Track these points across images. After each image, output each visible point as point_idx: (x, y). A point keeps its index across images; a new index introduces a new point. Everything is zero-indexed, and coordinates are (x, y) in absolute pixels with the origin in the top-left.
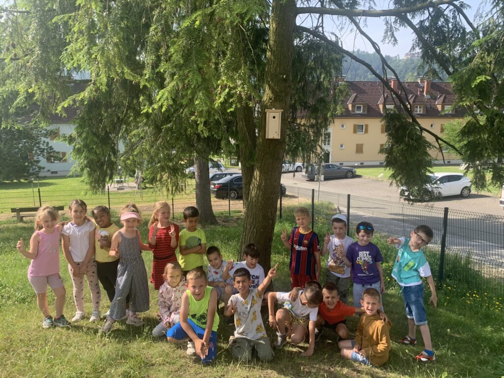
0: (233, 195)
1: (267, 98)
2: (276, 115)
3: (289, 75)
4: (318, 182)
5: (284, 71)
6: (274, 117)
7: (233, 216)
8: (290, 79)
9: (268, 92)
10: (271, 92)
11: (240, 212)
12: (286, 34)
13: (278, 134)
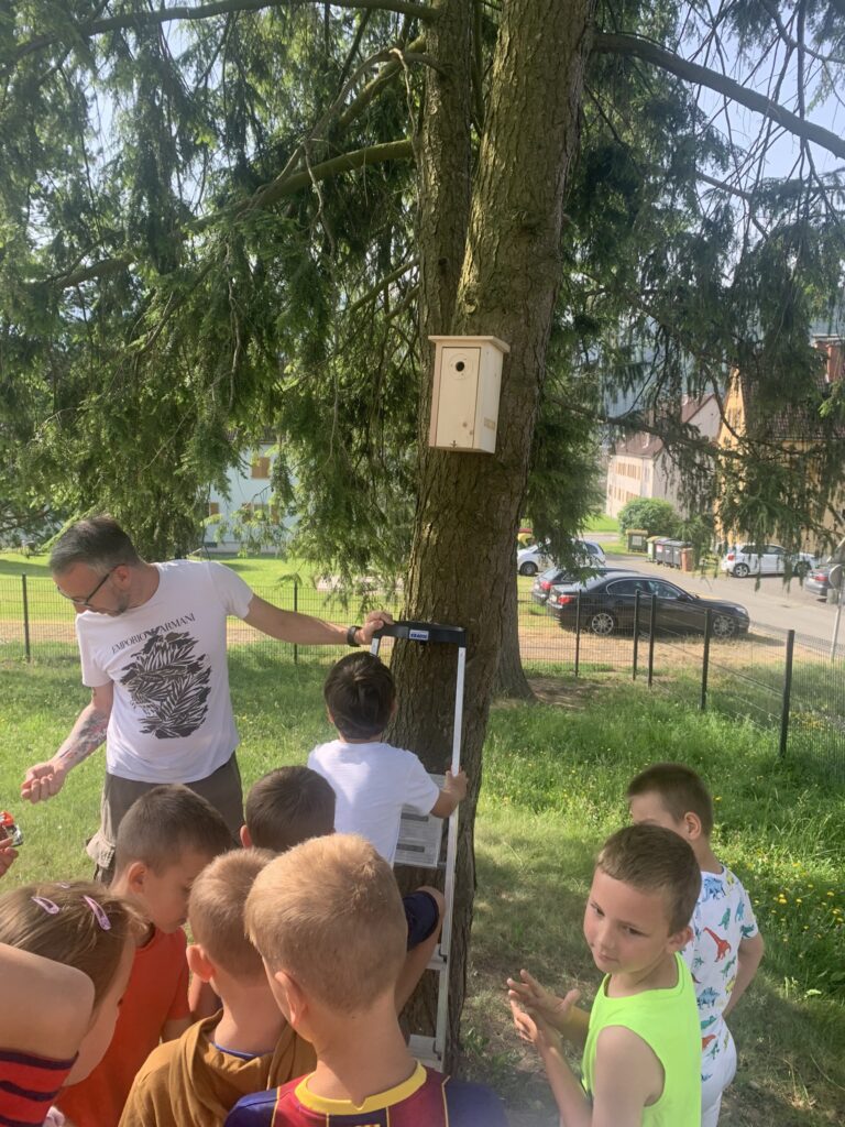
0: (602, 624)
1: (461, 298)
2: (468, 356)
3: (551, 213)
4: (835, 607)
5: (527, 198)
6: (460, 367)
7: (585, 680)
8: (554, 229)
9: (468, 276)
10: (475, 277)
11: (610, 669)
12: (546, 61)
13: (472, 433)
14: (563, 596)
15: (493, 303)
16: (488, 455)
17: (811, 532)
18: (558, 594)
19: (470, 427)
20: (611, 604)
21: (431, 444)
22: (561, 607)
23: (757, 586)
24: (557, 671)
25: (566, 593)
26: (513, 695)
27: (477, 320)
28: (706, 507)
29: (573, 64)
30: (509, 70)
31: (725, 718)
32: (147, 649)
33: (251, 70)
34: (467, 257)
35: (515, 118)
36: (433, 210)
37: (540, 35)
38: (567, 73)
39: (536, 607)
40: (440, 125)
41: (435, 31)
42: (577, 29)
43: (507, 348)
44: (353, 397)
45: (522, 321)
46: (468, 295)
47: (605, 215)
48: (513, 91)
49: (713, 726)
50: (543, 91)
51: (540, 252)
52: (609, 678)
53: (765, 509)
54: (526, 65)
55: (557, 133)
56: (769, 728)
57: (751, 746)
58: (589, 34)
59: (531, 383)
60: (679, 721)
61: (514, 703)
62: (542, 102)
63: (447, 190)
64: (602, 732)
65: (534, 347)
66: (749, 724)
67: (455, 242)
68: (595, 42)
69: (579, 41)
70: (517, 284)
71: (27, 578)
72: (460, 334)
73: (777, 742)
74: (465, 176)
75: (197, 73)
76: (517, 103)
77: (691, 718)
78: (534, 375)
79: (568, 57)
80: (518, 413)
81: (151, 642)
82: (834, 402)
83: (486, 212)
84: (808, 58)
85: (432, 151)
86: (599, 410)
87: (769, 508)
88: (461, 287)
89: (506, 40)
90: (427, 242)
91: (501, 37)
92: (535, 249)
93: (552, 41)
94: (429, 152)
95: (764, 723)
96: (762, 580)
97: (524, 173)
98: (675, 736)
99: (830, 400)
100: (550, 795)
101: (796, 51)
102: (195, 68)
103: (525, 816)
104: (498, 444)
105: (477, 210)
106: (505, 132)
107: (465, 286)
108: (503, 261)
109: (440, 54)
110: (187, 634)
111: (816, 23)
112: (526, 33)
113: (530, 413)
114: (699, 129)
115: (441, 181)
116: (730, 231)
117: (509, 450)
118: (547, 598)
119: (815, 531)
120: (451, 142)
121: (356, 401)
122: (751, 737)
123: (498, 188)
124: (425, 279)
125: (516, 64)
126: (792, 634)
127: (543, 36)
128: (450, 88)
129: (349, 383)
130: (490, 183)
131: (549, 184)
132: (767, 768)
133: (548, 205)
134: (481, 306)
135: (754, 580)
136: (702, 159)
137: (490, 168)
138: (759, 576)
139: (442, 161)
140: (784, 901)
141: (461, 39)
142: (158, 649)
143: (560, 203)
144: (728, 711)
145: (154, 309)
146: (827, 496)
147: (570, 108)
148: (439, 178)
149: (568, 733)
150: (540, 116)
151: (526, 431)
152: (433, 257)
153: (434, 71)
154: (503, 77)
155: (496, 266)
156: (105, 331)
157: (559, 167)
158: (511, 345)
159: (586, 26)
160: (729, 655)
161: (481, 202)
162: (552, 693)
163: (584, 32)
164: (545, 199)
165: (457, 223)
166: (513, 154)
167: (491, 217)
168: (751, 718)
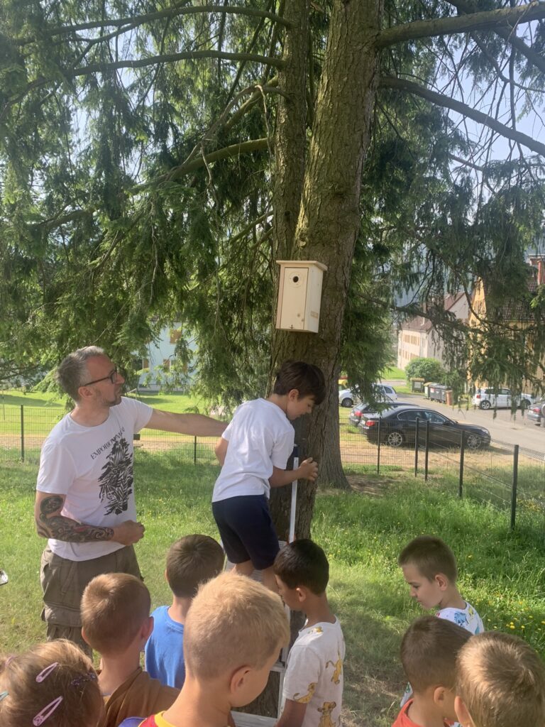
0: (395, 439)
1: (297, 237)
2: (301, 273)
3: (353, 185)
5: (338, 175)
6: (296, 279)
7: (383, 476)
8: (355, 195)
9: (302, 224)
10: (306, 224)
11: (400, 470)
12: (350, 94)
13: (303, 320)
14: (369, 421)
15: (317, 240)
16: (314, 334)
17: (528, 381)
18: (366, 419)
19: (302, 317)
20: (400, 427)
21: (277, 327)
22: (368, 428)
23: (495, 416)
24: (366, 471)
25: (371, 419)
26: (336, 486)
28: (461, 364)
29: (367, 95)
30: (327, 99)
31: (475, 503)
33: (172, 95)
34: (301, 212)
35: (331, 127)
36: (282, 181)
37: (346, 78)
38: (363, 101)
39: (352, 428)
40: (287, 130)
41: (284, 74)
42: (369, 75)
43: (325, 268)
44: (233, 294)
45: (335, 251)
46: (301, 235)
47: (392, 183)
48: (330, 111)
49: (467, 508)
50: (348, 111)
51: (346, 209)
52: (399, 476)
54: (338, 96)
55: (357, 137)
56: (504, 510)
57: (492, 521)
58: (376, 78)
59: (341, 289)
60: (444, 505)
61: (337, 491)
62: (347, 118)
63: (291, 169)
64: (394, 511)
65: (343, 267)
66: (490, 507)
67: (295, 201)
68: (381, 82)
69: (370, 82)
70: (332, 228)
71: (24, 407)
72: (296, 259)
73: (509, 519)
74: (302, 160)
75: (138, 97)
76: (332, 118)
77: (453, 503)
78: (343, 284)
79: (363, 91)
80: (333, 307)
82: (540, 298)
83: (313, 184)
84: (516, 88)
85: (282, 145)
86: (390, 302)
87: (501, 366)
88: (297, 230)
89: (326, 81)
90: (277, 201)
91: (322, 80)
92: (343, 207)
93: (354, 82)
94: (280, 146)
95: (501, 506)
96: (498, 412)
97: (337, 161)
98: (442, 514)
99: (537, 297)
100: (360, 554)
101: (508, 84)
102: (137, 94)
103: (343, 567)
104: (320, 327)
105: (308, 183)
106: (325, 135)
107: (300, 229)
108: (323, 215)
109: (286, 87)
111: (522, 67)
112: (338, 77)
113: (340, 308)
114: (449, 131)
115: (287, 164)
116: (470, 193)
117: (328, 331)
118: (359, 422)
119: (531, 380)
120: (293, 140)
121: (235, 297)
122: (492, 516)
123: (320, 169)
124: (277, 224)
125: (331, 96)
126: (517, 447)
127: (348, 79)
128: (292, 107)
129: (231, 286)
130: (315, 167)
131: (352, 167)
132: (502, 536)
133: (352, 180)
134: (310, 241)
135: (492, 412)
136: (452, 149)
137: (316, 157)
138: (496, 409)
139: (288, 151)
140: (513, 627)
141: (300, 79)
143: (359, 179)
144: (477, 498)
145: (107, 241)
146: (539, 358)
147: (365, 122)
148: (286, 162)
149: (372, 512)
150: (346, 127)
151: (338, 319)
152: (282, 210)
153: (283, 98)
154: (324, 103)
155: (319, 218)
156: (77, 254)
157: (358, 157)
158: (328, 266)
159: (374, 73)
160: (477, 460)
161: (310, 178)
162: (362, 485)
163: (373, 76)
164: (349, 176)
165: (297, 189)
166: (330, 149)
167: (316, 187)
168: (492, 503)
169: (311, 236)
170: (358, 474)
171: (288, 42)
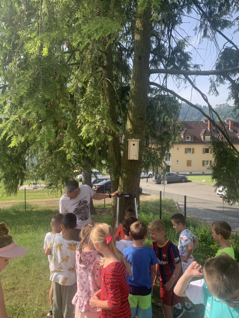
1: (129, 131)
2: (135, 143)
4: (163, 185)
7: (107, 208)
9: (130, 127)
10: (132, 127)
12: (143, 88)
13: (137, 157)
14: (97, 187)
15: (136, 132)
18: (95, 186)
19: (136, 156)
20: (109, 188)
21: (129, 159)
22: (96, 189)
24: (100, 206)
25: (98, 186)
26: (94, 214)
27: (133, 135)
30: (135, 88)
32: (79, 205)
45: (141, 135)
46: (131, 130)
53: (151, 163)
56: (157, 215)
70: (140, 128)
76: (138, 95)
79: (146, 87)
81: (80, 203)
85: (107, 95)
87: (152, 163)
89: (134, 83)
92: (143, 122)
93: (143, 84)
95: (155, 214)
97: (140, 108)
105: (130, 114)
106: (136, 100)
108: (137, 124)
110: (86, 200)
112: (138, 82)
122: (152, 218)
125: (137, 88)
126: (161, 192)
130: (133, 109)
131: (144, 110)
133: (144, 114)
134: (134, 133)
139: (110, 97)
142: (81, 204)
144: (146, 212)
158: (140, 140)
162: (101, 212)
166: (137, 104)
167: (134, 116)
168: (152, 213)
169: (134, 131)
170: (97, 208)
171: (106, 59)
